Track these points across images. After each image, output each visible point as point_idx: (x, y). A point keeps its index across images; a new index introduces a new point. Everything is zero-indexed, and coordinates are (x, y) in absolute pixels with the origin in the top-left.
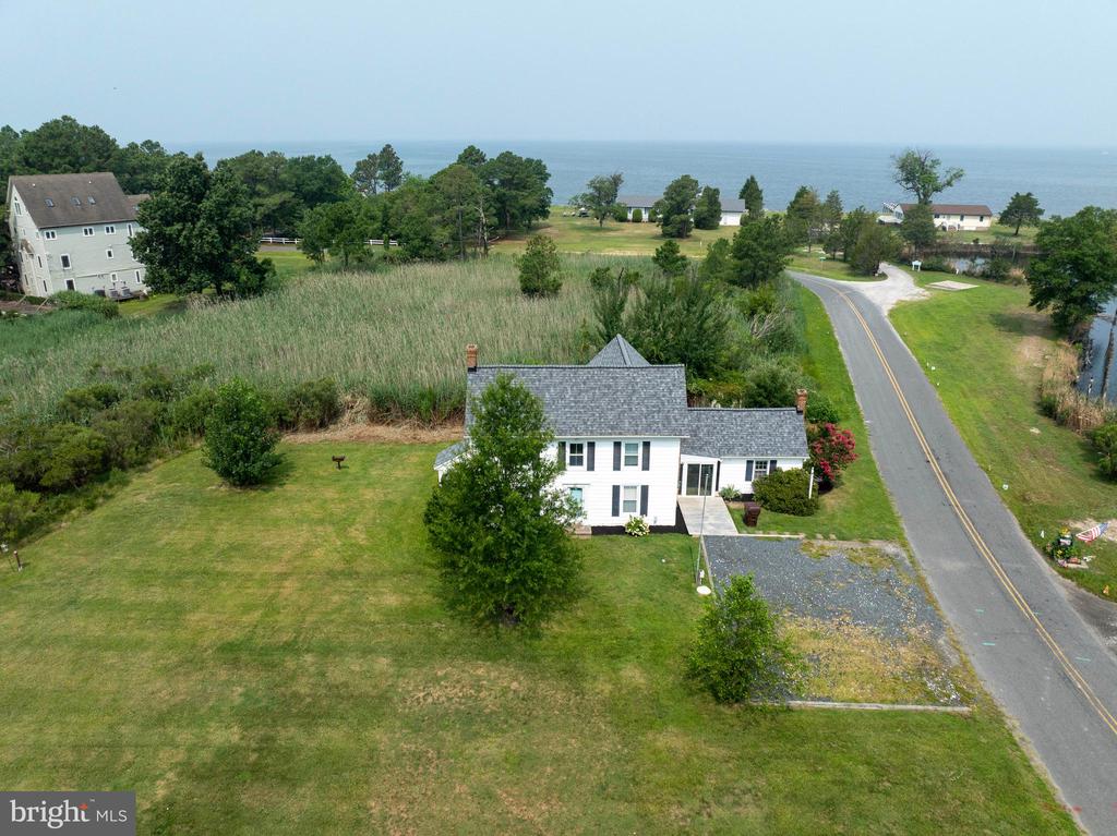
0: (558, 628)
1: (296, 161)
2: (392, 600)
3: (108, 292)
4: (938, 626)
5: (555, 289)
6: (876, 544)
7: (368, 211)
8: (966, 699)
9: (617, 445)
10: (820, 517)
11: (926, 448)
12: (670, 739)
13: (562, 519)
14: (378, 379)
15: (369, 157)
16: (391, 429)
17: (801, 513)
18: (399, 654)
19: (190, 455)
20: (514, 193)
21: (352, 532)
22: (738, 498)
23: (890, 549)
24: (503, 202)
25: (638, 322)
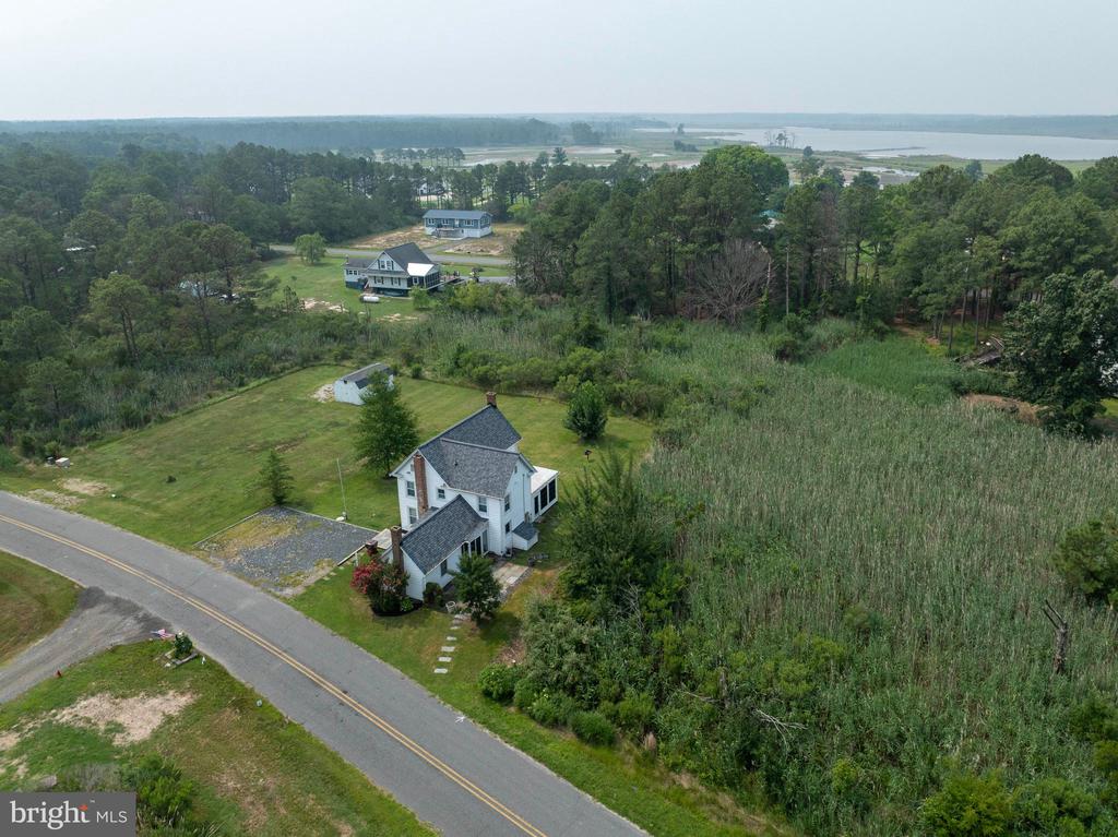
4: (229, 568)
6: (300, 590)
8: (198, 548)
23: (289, 591)
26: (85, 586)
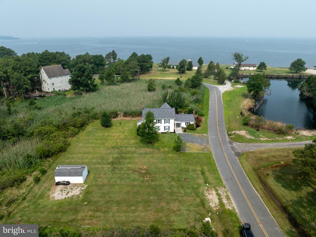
0: (156, 144)
1: (93, 56)
2: (133, 142)
3: (61, 90)
4: (208, 143)
5: (154, 90)
6: (203, 134)
7: (113, 70)
8: (208, 151)
9: (165, 120)
10: (196, 131)
11: (217, 120)
12: (170, 155)
13: (157, 130)
14: (125, 109)
15: (109, 53)
16: (127, 118)
17: (193, 130)
18: (136, 147)
19: (95, 123)
20: (145, 64)
21: (125, 133)
22: (184, 128)
23: (205, 135)
24: (142, 66)
25: (170, 99)
26: (237, 158)
